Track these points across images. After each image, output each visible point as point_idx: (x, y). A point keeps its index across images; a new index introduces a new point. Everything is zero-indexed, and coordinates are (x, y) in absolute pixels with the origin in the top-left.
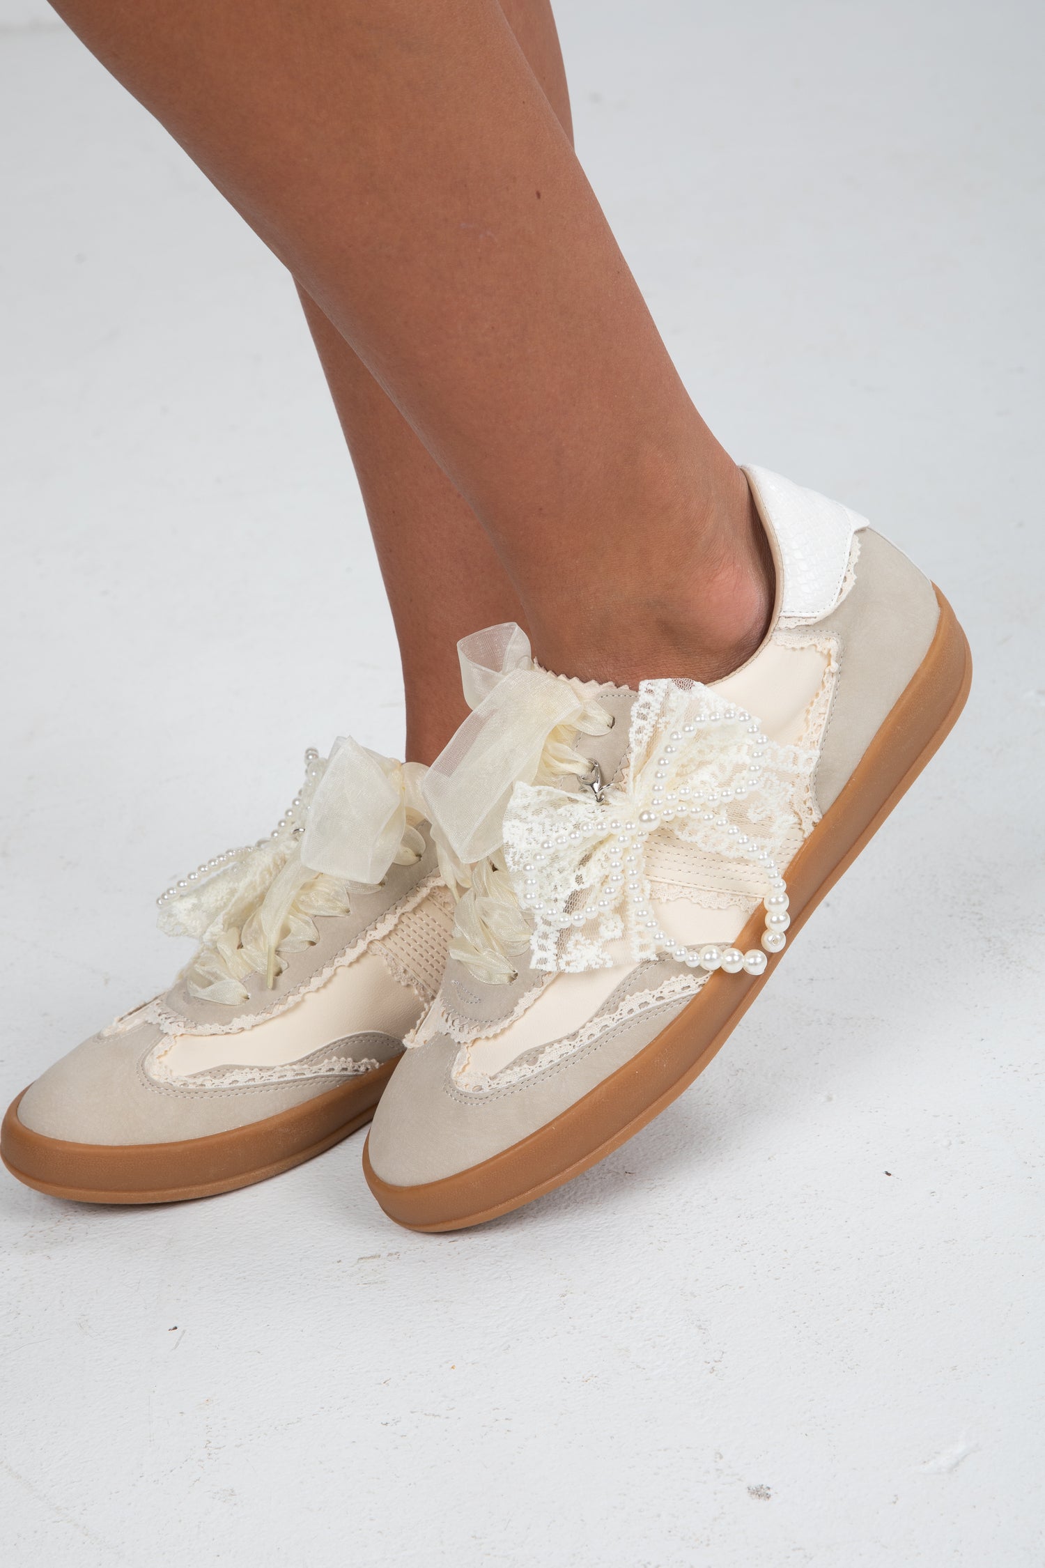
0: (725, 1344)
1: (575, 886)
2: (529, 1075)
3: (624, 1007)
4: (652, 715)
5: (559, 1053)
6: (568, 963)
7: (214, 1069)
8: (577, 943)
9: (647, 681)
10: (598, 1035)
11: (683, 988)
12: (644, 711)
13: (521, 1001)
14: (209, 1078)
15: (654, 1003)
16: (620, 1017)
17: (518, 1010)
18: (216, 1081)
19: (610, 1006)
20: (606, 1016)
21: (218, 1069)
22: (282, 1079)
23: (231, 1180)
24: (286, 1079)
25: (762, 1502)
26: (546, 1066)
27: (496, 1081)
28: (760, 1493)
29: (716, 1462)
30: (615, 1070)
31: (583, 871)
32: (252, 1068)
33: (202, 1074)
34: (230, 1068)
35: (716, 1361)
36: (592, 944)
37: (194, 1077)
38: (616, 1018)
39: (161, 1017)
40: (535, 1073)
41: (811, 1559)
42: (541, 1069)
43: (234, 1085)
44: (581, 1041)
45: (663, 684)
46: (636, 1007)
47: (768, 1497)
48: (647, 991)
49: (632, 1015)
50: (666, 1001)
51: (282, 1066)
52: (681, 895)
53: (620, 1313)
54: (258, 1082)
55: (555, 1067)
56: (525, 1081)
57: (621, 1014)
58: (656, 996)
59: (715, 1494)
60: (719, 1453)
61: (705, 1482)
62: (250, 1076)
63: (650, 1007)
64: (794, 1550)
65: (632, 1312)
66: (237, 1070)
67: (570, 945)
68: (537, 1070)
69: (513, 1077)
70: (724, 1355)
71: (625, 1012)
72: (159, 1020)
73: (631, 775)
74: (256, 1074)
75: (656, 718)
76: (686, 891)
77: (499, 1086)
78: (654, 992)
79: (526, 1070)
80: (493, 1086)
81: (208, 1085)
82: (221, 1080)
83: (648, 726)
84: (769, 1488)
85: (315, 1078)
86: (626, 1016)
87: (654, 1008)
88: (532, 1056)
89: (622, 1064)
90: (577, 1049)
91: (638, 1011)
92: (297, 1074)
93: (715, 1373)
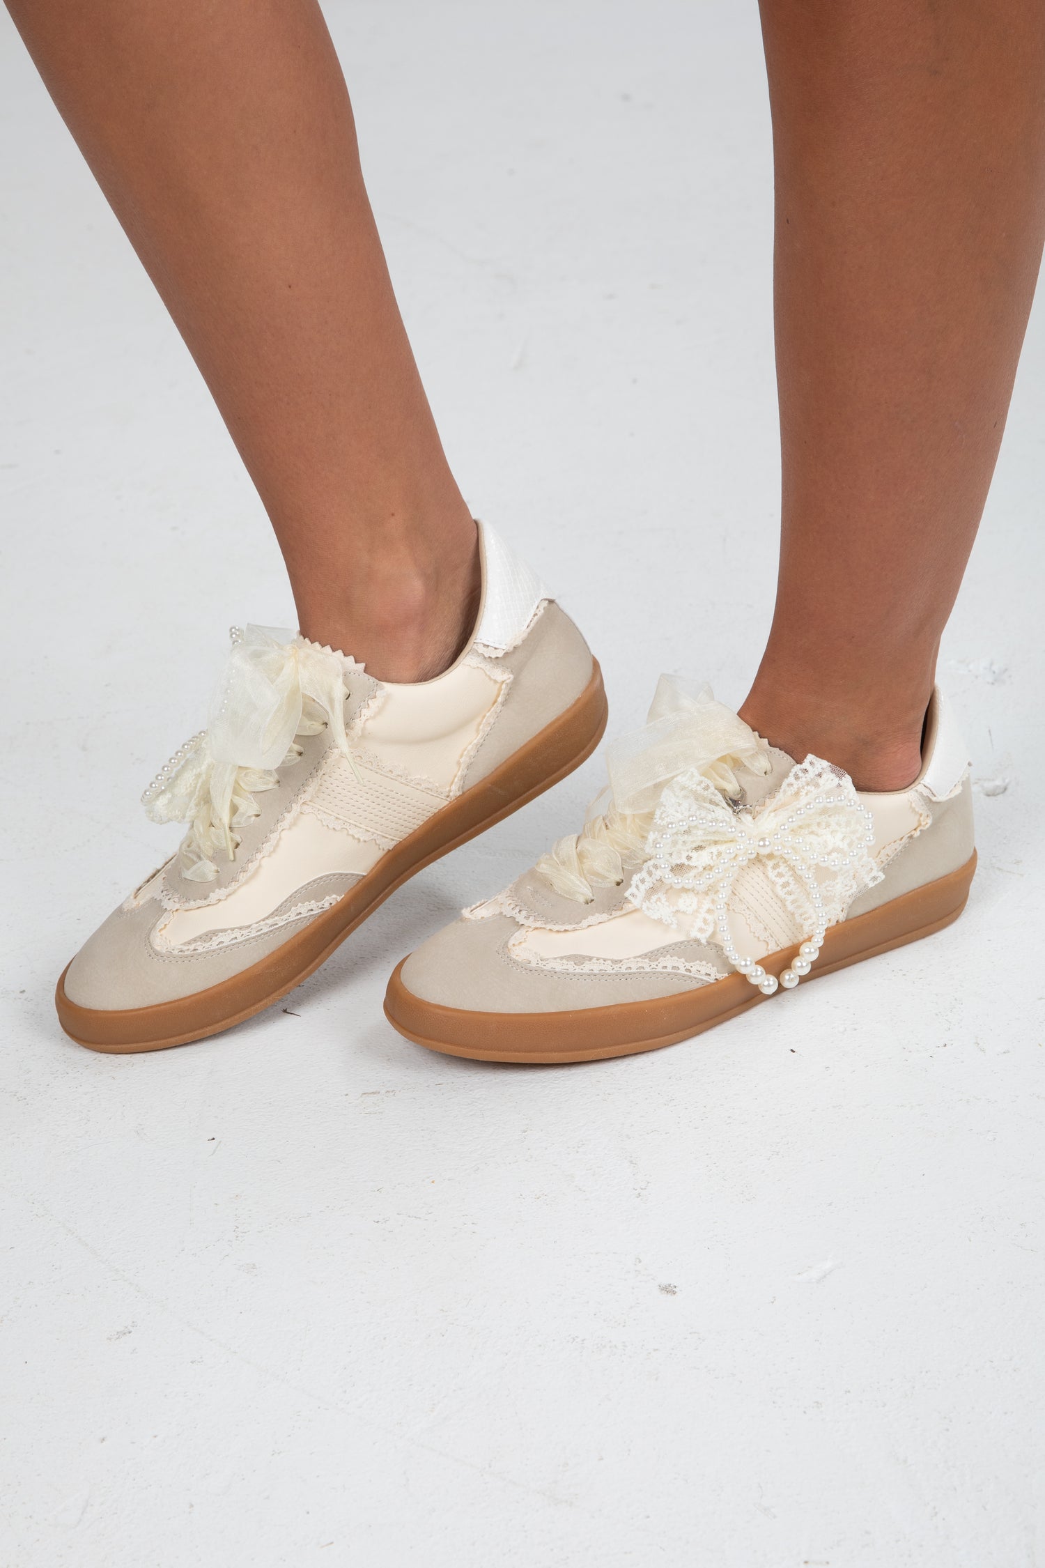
0: (651, 1176)
1: (684, 860)
2: (571, 970)
3: (663, 961)
4: (804, 779)
5: (600, 968)
6: (648, 908)
7: (203, 935)
8: (659, 899)
9: (813, 756)
10: (634, 970)
11: (707, 972)
12: (800, 774)
13: (590, 918)
14: (199, 943)
15: (682, 971)
16: (655, 967)
17: (585, 923)
18: (207, 945)
19: (653, 955)
20: (647, 960)
21: (206, 934)
22: (259, 933)
23: (237, 1017)
24: (262, 932)
25: (669, 1297)
26: (586, 970)
27: (544, 963)
28: (669, 1290)
29: (635, 1265)
30: (632, 1001)
31: (694, 854)
32: (233, 929)
33: (195, 940)
34: (215, 933)
35: (642, 1189)
36: (669, 907)
37: (189, 943)
38: (652, 966)
39: (163, 894)
40: (576, 971)
41: (704, 1340)
42: (581, 971)
43: (221, 945)
44: (620, 968)
45: (825, 764)
46: (669, 966)
47: (674, 1293)
48: (683, 960)
49: (664, 970)
50: (691, 974)
51: (257, 923)
52: (743, 912)
53: (568, 1148)
54: (240, 939)
55: (592, 975)
56: (566, 973)
57: (657, 965)
58: (687, 967)
59: (633, 1288)
60: (639, 1259)
61: (626, 1280)
62: (233, 936)
63: (679, 971)
64: (690, 1333)
65: (579, 1147)
66: (221, 934)
67: (654, 898)
68: (578, 971)
69: (559, 966)
70: (649, 1184)
71: (660, 966)
72: (161, 897)
73: (770, 809)
74: (237, 934)
75: (804, 784)
76: (748, 912)
77: (545, 968)
78: (686, 964)
79: (571, 967)
80: (540, 965)
81: (200, 950)
82: (209, 944)
83: (796, 784)
84: (675, 1287)
85: (287, 924)
86: (659, 969)
87: (681, 974)
88: (579, 959)
89: (638, 1000)
90: (614, 971)
91: (669, 970)
92: (272, 926)
93: (640, 1198)
